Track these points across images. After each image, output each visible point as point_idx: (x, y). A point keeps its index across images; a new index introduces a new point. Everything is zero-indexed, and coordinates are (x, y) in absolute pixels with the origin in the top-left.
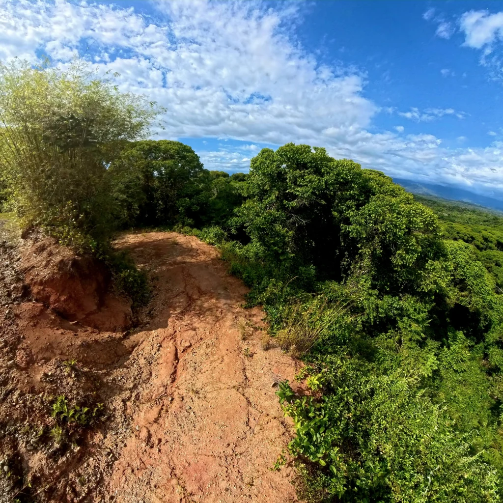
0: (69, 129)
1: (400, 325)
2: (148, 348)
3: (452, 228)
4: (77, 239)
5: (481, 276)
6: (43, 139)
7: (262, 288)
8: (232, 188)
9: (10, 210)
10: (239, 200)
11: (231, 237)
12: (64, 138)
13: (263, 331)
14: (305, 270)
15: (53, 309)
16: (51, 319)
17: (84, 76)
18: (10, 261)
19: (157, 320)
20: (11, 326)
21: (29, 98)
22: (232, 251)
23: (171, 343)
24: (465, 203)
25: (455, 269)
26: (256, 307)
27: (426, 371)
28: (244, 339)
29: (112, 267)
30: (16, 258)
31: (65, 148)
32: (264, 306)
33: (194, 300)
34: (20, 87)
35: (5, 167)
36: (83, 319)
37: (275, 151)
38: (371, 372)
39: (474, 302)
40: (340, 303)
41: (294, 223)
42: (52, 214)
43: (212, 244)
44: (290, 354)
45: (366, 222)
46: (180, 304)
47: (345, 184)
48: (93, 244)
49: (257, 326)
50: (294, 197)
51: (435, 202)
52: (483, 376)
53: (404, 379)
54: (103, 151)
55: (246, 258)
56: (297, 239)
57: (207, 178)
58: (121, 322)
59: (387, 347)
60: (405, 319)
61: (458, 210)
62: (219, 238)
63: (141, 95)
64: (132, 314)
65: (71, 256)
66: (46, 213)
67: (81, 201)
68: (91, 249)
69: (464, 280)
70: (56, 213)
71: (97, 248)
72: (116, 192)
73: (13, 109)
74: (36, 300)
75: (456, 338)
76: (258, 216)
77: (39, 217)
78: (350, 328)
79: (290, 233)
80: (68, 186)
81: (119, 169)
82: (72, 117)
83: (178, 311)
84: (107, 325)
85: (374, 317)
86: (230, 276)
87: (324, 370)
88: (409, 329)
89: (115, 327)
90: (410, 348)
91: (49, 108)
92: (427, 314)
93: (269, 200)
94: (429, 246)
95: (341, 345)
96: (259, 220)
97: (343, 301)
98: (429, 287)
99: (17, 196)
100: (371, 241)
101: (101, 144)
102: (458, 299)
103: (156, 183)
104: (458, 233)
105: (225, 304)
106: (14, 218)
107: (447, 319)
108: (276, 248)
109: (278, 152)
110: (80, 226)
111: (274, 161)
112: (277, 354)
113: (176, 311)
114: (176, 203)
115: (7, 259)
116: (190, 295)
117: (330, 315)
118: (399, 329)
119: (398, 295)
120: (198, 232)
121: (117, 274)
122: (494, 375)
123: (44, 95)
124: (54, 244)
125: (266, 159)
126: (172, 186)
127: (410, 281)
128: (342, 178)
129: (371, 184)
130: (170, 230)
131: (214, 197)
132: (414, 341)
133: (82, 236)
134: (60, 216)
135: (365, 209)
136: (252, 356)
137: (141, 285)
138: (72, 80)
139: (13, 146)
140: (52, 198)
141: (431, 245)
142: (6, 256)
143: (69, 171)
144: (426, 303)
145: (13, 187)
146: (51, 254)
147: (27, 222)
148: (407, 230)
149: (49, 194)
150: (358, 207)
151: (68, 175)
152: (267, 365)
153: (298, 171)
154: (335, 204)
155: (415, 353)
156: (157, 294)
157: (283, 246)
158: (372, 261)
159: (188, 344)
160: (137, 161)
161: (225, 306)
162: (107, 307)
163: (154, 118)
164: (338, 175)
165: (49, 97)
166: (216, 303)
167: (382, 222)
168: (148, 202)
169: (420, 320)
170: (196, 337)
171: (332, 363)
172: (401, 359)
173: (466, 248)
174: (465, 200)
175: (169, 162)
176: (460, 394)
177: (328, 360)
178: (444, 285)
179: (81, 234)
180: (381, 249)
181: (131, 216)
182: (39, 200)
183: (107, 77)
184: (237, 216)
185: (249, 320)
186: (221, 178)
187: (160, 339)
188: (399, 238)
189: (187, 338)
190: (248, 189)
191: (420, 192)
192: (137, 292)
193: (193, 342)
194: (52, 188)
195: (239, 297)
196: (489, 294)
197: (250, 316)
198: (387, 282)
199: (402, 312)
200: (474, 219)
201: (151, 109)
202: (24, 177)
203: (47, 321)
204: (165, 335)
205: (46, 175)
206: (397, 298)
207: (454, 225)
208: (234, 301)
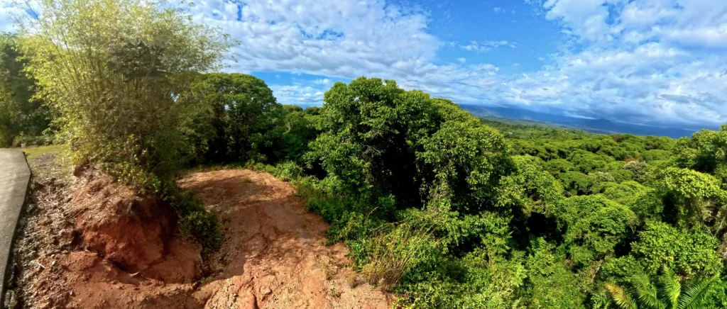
0: (136, 57)
1: (484, 241)
2: (222, 300)
3: (518, 144)
4: (138, 177)
5: (549, 184)
6: (108, 65)
7: (343, 223)
8: (306, 122)
9: (63, 142)
10: (313, 134)
11: (307, 172)
12: (131, 66)
13: (348, 268)
14: (385, 200)
15: (109, 259)
16: (107, 272)
17: (157, 3)
18: (59, 201)
19: (231, 266)
20: (58, 281)
21: (97, 20)
22: (308, 186)
23: (248, 292)
24: (526, 121)
25: (526, 181)
26: (338, 244)
27: (517, 282)
28: (329, 279)
29: (178, 209)
30: (66, 198)
31: (131, 76)
32: (347, 242)
33: (271, 242)
34: (89, 8)
35: (61, 93)
36: (145, 270)
37: (348, 84)
38: (464, 293)
39: (548, 209)
40: (423, 229)
41: (369, 154)
42: (111, 149)
43: (287, 180)
44: (379, 288)
45: (439, 148)
46: (256, 247)
47: (416, 113)
48: (157, 183)
49: (341, 263)
50: (368, 128)
51: (500, 123)
52: (570, 275)
53: (498, 293)
54: (172, 82)
55: (323, 192)
56: (374, 170)
57: (280, 112)
58: (190, 271)
59: (476, 265)
60: (488, 235)
61: (521, 128)
62: (294, 174)
63: (215, 27)
64: (202, 262)
65: (132, 196)
66: (104, 147)
67: (145, 135)
68: (154, 189)
69: (536, 189)
70: (115, 148)
71: (161, 187)
72: (184, 126)
73: (77, 30)
74: (89, 248)
75: (538, 244)
76: (334, 149)
77: (96, 151)
78: (437, 252)
79: (367, 164)
80: (131, 117)
81: (187, 103)
82: (141, 45)
83: (254, 254)
84: (174, 276)
85: (458, 238)
86: (308, 213)
87: (417, 299)
88: (494, 244)
89: (184, 277)
90: (498, 262)
91: (117, 32)
92: (507, 226)
93: (344, 132)
94: (500, 163)
95: (430, 270)
96: (334, 153)
97: (426, 226)
98: (506, 202)
99: (72, 126)
100: (445, 165)
101: (170, 74)
102: (533, 208)
103: (227, 117)
104: (523, 148)
105: (304, 243)
106: (67, 152)
107: (527, 228)
108: (353, 180)
109: (351, 85)
110: (142, 162)
111: (347, 95)
112: (365, 290)
113: (251, 254)
114: (248, 139)
115: (56, 199)
116: (266, 237)
117: (415, 242)
118: (484, 246)
119: (478, 214)
120: (272, 168)
121: (183, 217)
122: (579, 271)
123: (113, 19)
124: (112, 183)
125: (339, 93)
126: (243, 121)
127: (487, 198)
128: (413, 108)
129: (440, 111)
130: (242, 167)
131: (288, 132)
132: (500, 254)
133: (144, 175)
134: (120, 151)
135: (437, 136)
136: (339, 296)
137: (211, 228)
138: (145, 6)
139: (73, 71)
140: (112, 131)
141: (501, 162)
142: (55, 196)
143: (133, 102)
144: (505, 216)
145: (69, 117)
146: (107, 194)
147: (82, 157)
148: (477, 151)
149: (109, 126)
150: (430, 134)
151: (131, 106)
152: (357, 303)
153: (371, 103)
154: (408, 133)
155: (503, 266)
156: (230, 238)
157: (360, 178)
158: (449, 183)
159: (267, 291)
160: (207, 94)
161: (305, 245)
162: (173, 255)
163: (227, 51)
164: (409, 105)
165: (119, 21)
166: (295, 243)
167: (454, 147)
168: (218, 137)
169: (503, 233)
170: (276, 282)
171: (424, 290)
172: (491, 274)
173: (532, 161)
174: (525, 118)
175: (241, 96)
176: (553, 296)
177: (419, 288)
178: (518, 197)
179: (143, 172)
180: (456, 171)
181: (199, 153)
182: (97, 132)
183: (181, 6)
184: (312, 150)
185: (333, 258)
186: (294, 112)
187: (236, 288)
188: (471, 160)
189: (267, 284)
190: (322, 122)
191: (486, 115)
192: (207, 236)
193: (273, 288)
194: (113, 120)
195: (319, 235)
196: (560, 198)
197: (333, 253)
198: (465, 202)
199: (484, 230)
200: (536, 134)
201: (224, 41)
202: (81, 105)
203: (102, 273)
204: (241, 283)
205: (107, 105)
206: (478, 216)
207: (519, 141)
208: (314, 239)
